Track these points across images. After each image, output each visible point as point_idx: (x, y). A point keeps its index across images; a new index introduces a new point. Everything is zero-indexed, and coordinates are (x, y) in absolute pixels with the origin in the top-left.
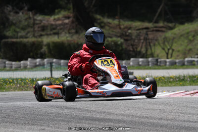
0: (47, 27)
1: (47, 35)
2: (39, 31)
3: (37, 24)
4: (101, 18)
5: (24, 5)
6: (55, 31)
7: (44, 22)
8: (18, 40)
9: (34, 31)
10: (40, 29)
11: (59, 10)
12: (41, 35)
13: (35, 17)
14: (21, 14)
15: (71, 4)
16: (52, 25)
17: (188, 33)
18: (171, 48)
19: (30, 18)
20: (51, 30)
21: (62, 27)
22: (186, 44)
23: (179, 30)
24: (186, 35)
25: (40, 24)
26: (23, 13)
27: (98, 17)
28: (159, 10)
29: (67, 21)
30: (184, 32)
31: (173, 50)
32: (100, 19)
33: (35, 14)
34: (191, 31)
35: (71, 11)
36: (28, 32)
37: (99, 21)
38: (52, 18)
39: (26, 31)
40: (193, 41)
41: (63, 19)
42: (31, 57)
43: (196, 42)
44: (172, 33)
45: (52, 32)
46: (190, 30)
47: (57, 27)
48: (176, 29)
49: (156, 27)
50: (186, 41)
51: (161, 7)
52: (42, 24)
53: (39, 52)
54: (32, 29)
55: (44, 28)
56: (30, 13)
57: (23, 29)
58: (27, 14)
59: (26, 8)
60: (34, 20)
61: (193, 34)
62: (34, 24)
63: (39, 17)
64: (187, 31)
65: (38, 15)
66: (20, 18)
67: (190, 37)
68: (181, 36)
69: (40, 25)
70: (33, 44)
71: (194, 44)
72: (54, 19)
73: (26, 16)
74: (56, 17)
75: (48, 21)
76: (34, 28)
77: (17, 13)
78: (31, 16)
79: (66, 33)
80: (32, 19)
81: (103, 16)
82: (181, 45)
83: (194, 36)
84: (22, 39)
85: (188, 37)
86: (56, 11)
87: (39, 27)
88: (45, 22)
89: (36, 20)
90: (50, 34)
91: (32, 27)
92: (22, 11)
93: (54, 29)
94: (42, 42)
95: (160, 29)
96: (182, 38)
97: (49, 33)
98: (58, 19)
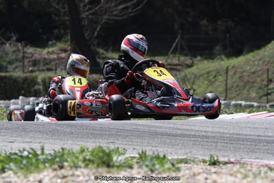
0: (39, 61)
1: (40, 70)
2: (29, 66)
3: (27, 58)
4: (105, 52)
5: (13, 34)
6: (48, 67)
7: (35, 55)
8: (7, 74)
9: (23, 66)
10: (30, 63)
11: (54, 41)
12: (32, 71)
13: (25, 50)
14: (8, 45)
15: (69, 34)
16: (45, 59)
17: (208, 73)
18: (192, 88)
19: (19, 50)
20: (44, 65)
21: (57, 61)
22: (205, 86)
23: (198, 68)
24: (206, 76)
25: (31, 57)
26: (10, 44)
27: (101, 51)
28: (174, 45)
29: (63, 55)
30: (203, 72)
31: (194, 90)
32: (103, 54)
33: (26, 46)
34: (212, 71)
35: (69, 43)
36: (16, 67)
37: (102, 56)
38: (45, 51)
39: (14, 66)
40: (214, 82)
41: (59, 52)
42: (22, 95)
43: (217, 83)
44: (189, 73)
45: (45, 68)
46: (211, 69)
47: (51, 62)
48: (194, 68)
49: (170, 65)
50: (206, 82)
51: (177, 41)
52: (34, 58)
53: (33, 89)
54: (21, 64)
55: (35, 63)
56: (20, 45)
57: (10, 63)
58: (15, 46)
59: (14, 38)
60: (24, 53)
61: (214, 74)
62: (24, 57)
63: (30, 50)
64: (207, 70)
65: (28, 47)
66: (7, 50)
67: (211, 77)
68: (200, 76)
69: (31, 59)
70: (26, 79)
71: (215, 86)
72: (48, 52)
73: (14, 49)
74: (50, 50)
75: (40, 54)
76: (23, 63)
77: (3, 43)
78: (20, 48)
79: (62, 69)
80: (22, 51)
81: (106, 50)
82: (200, 87)
83: (215, 77)
84: (11, 73)
85: (208, 77)
86: (50, 43)
87: (29, 62)
88: (37, 56)
89: (27, 53)
90: (43, 70)
91: (21, 62)
92: (9, 42)
93: (47, 64)
94: (36, 77)
95: (175, 67)
96: (201, 78)
97: (41, 69)
98: (53, 53)
